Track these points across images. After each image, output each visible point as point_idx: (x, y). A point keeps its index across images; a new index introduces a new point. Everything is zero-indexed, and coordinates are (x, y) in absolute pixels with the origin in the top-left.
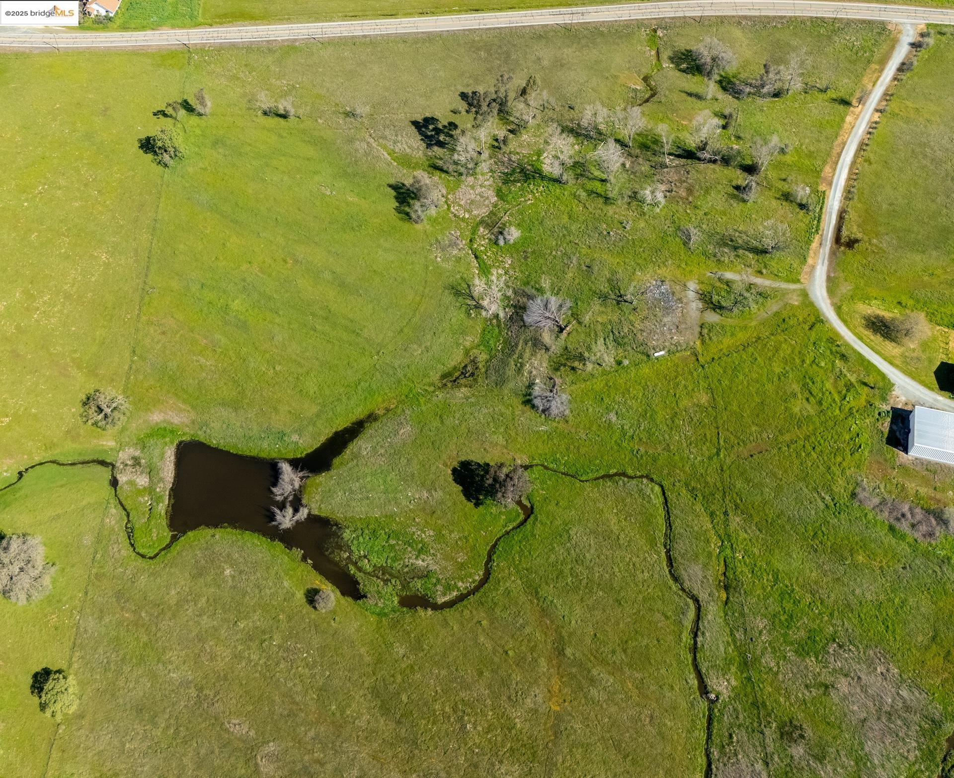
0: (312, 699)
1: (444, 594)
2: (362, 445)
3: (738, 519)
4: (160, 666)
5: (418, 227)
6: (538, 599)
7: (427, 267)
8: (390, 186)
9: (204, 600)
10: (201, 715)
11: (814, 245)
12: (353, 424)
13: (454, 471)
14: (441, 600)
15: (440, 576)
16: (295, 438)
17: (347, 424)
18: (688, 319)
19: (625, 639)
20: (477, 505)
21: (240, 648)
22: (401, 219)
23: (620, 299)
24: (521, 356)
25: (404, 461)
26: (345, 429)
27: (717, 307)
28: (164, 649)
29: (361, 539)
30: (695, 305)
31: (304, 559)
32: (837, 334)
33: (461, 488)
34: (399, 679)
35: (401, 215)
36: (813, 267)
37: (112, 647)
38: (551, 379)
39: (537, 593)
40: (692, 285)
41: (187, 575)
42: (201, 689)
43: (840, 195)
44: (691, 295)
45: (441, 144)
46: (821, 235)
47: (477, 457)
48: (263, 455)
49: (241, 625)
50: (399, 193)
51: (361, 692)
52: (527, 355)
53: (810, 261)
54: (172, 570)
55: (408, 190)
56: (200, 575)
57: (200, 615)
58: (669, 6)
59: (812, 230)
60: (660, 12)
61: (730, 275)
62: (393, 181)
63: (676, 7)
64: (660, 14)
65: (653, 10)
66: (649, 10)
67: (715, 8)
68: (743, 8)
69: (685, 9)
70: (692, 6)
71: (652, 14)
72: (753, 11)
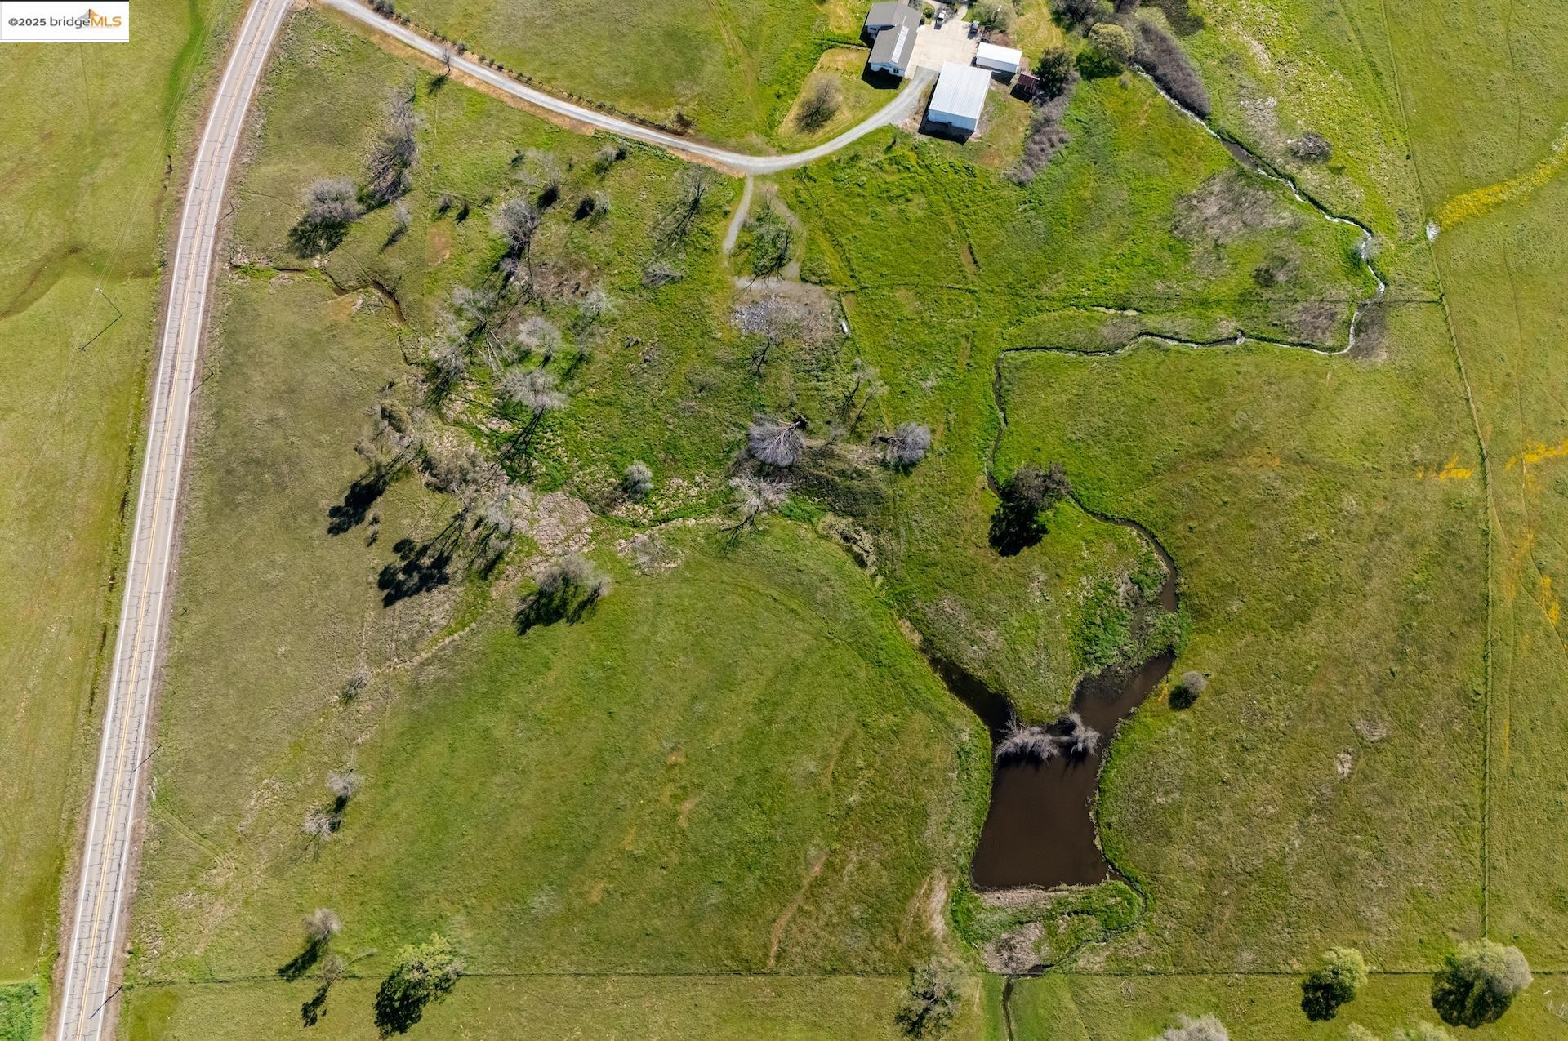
0: (1304, 690)
1: (1157, 566)
2: (971, 658)
3: (1045, 289)
4: (1288, 861)
5: (605, 592)
6: (1156, 474)
7: (686, 580)
8: (522, 632)
9: (1199, 824)
10: (1337, 807)
11: (683, 156)
12: (935, 672)
13: (1003, 553)
14: (1165, 569)
15: (1137, 569)
16: (965, 738)
17: (938, 675)
18: (794, 293)
19: (1193, 399)
20: (1045, 531)
21: (1254, 774)
22: (593, 613)
23: (761, 358)
24: (842, 473)
25: (993, 608)
26: (944, 679)
27: (780, 261)
28: (1267, 859)
29: (1099, 655)
30: (773, 284)
31: (1128, 715)
32: (823, 158)
33: (1025, 548)
34: (1268, 605)
35: (584, 614)
36: (720, 163)
37: (1269, 924)
38: (873, 443)
39: (1149, 474)
40: (743, 282)
41: (1166, 850)
42: (1308, 810)
43: (604, 117)
44: (757, 285)
45: (442, 561)
46: (668, 146)
47: (985, 528)
48: (990, 778)
49: (1227, 776)
51: (1289, 641)
52: (840, 466)
53: (712, 164)
54: (1161, 868)
55: (531, 607)
56: (1167, 833)
57: (1220, 824)
58: (189, 240)
59: (659, 154)
60: (199, 254)
61: (729, 244)
62: (511, 629)
63: (194, 232)
64: (202, 254)
65: (193, 261)
66: (192, 267)
67: (208, 187)
68: (216, 154)
69: (201, 222)
70: (196, 214)
71: (201, 263)
72: (227, 144)
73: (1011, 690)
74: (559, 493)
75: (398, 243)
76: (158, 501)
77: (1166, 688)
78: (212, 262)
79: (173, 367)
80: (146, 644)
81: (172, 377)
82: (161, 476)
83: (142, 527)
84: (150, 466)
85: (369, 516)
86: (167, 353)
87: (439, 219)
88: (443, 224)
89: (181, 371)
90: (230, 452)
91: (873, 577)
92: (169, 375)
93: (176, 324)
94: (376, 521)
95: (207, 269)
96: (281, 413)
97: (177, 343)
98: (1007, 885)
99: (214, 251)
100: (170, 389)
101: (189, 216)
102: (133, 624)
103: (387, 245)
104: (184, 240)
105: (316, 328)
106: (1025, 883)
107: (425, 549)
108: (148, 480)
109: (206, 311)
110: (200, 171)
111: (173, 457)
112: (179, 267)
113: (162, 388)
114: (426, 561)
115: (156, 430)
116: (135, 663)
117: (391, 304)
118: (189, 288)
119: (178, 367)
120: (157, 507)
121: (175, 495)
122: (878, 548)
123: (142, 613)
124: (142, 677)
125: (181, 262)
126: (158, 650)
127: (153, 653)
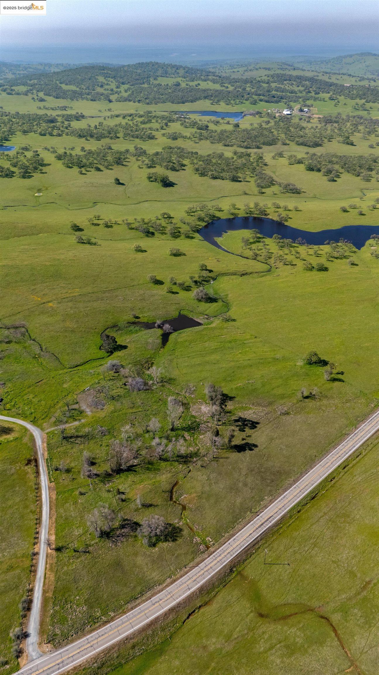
8: (234, 397)
11: (46, 454)
13: (127, 347)
18: (84, 402)
23: (112, 398)
30: (84, 407)
33: (123, 345)
36: (43, 442)
40: (89, 413)
43: (42, 484)
44: (88, 410)
45: (236, 420)
46: (44, 459)
50: (229, 397)
53: (45, 445)
58: (213, 568)
59: (49, 461)
60: (215, 559)
61: (77, 423)
62: (236, 399)
63: (209, 570)
64: (214, 558)
65: (220, 558)
66: (223, 556)
67: (185, 585)
68: (166, 599)
69: (203, 571)
70: (200, 577)
71: (218, 555)
72: (158, 600)
73: (159, 335)
74: (193, 414)
75: (150, 503)
76: (301, 488)
77: (137, 320)
78: (214, 552)
79: (262, 524)
80: (333, 456)
81: (266, 521)
82: (295, 494)
83: (312, 485)
84: (296, 500)
85: (244, 442)
86: (260, 531)
87: (129, 499)
88: (130, 496)
89: (261, 521)
90: (268, 486)
91: (154, 360)
92: (266, 523)
93: (248, 539)
94: (243, 439)
95: (218, 551)
96: (240, 485)
97: (254, 532)
98: (197, 322)
99: (209, 557)
100: (269, 518)
101: (204, 578)
102: (333, 463)
103: (154, 506)
104: (215, 569)
105: (204, 500)
106: (195, 321)
107: (237, 426)
108: (300, 496)
109: (233, 535)
110: (180, 596)
111: (287, 497)
112: (227, 560)
113: (272, 521)
114: (240, 423)
115: (285, 509)
116: (339, 454)
117: (174, 490)
118: (232, 548)
119: (261, 523)
120: (303, 486)
121: (295, 486)
122: (146, 363)
123: (328, 464)
124: (340, 450)
125: (225, 561)
126: (331, 453)
127: (332, 453)
